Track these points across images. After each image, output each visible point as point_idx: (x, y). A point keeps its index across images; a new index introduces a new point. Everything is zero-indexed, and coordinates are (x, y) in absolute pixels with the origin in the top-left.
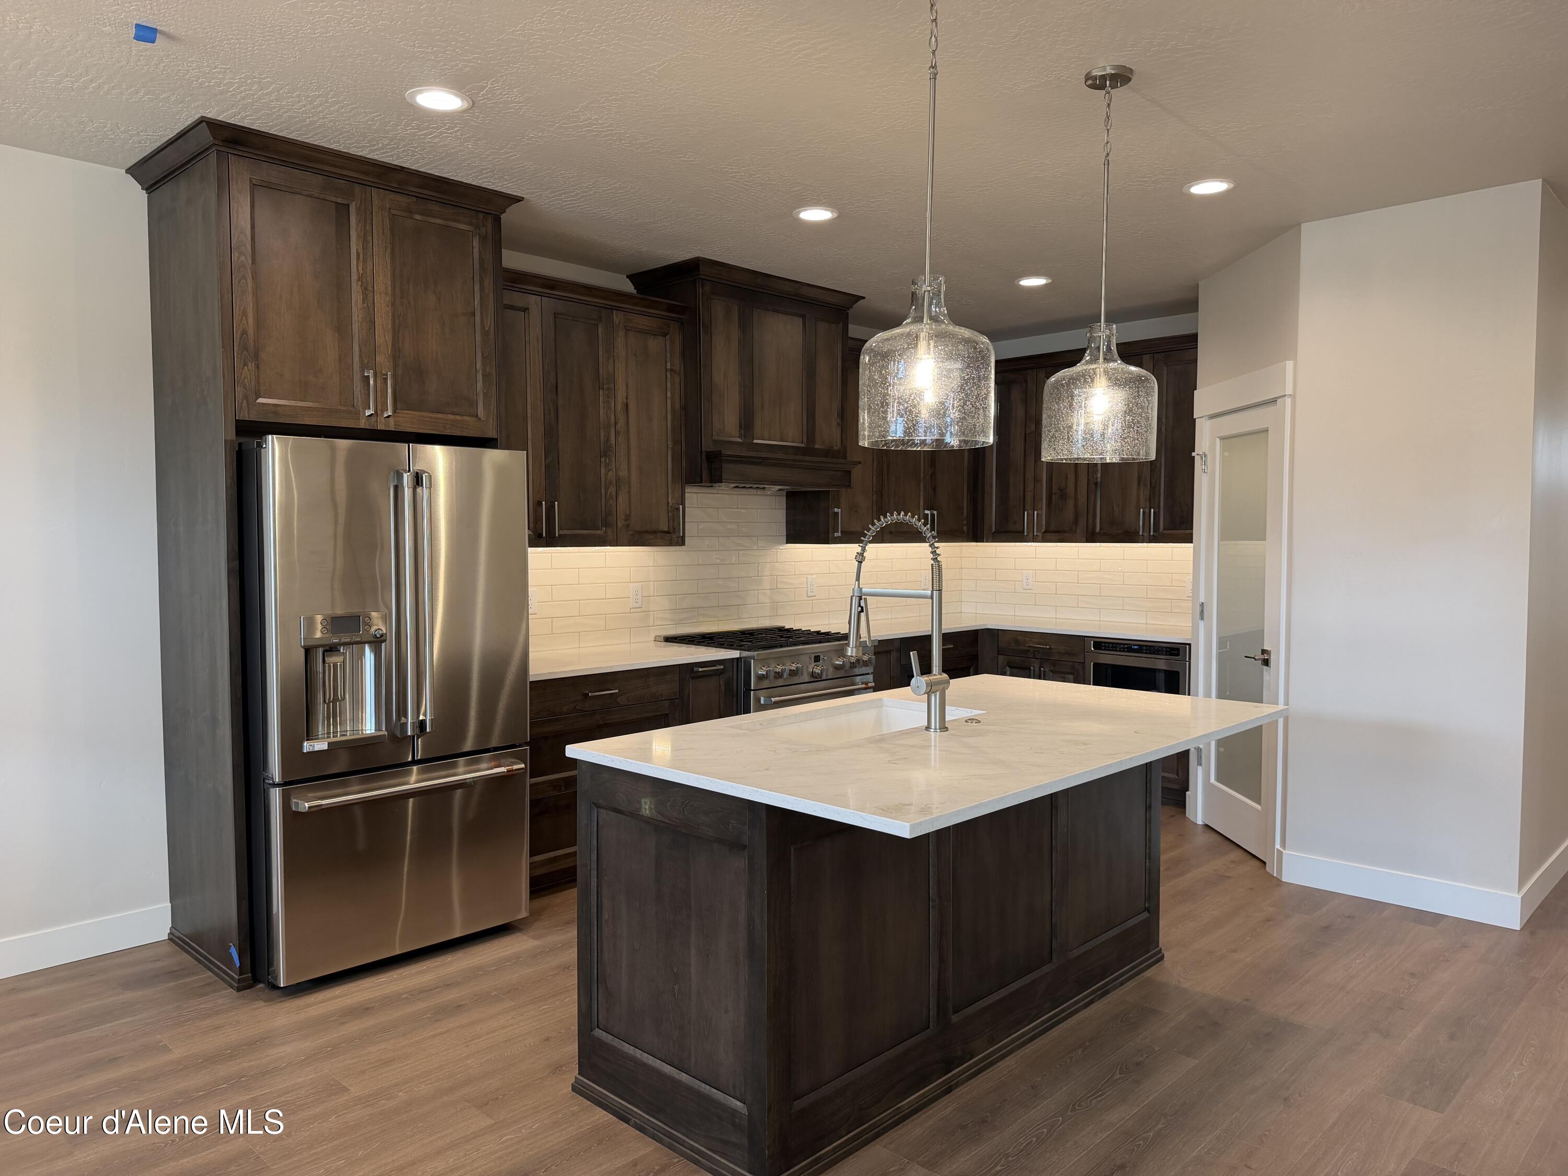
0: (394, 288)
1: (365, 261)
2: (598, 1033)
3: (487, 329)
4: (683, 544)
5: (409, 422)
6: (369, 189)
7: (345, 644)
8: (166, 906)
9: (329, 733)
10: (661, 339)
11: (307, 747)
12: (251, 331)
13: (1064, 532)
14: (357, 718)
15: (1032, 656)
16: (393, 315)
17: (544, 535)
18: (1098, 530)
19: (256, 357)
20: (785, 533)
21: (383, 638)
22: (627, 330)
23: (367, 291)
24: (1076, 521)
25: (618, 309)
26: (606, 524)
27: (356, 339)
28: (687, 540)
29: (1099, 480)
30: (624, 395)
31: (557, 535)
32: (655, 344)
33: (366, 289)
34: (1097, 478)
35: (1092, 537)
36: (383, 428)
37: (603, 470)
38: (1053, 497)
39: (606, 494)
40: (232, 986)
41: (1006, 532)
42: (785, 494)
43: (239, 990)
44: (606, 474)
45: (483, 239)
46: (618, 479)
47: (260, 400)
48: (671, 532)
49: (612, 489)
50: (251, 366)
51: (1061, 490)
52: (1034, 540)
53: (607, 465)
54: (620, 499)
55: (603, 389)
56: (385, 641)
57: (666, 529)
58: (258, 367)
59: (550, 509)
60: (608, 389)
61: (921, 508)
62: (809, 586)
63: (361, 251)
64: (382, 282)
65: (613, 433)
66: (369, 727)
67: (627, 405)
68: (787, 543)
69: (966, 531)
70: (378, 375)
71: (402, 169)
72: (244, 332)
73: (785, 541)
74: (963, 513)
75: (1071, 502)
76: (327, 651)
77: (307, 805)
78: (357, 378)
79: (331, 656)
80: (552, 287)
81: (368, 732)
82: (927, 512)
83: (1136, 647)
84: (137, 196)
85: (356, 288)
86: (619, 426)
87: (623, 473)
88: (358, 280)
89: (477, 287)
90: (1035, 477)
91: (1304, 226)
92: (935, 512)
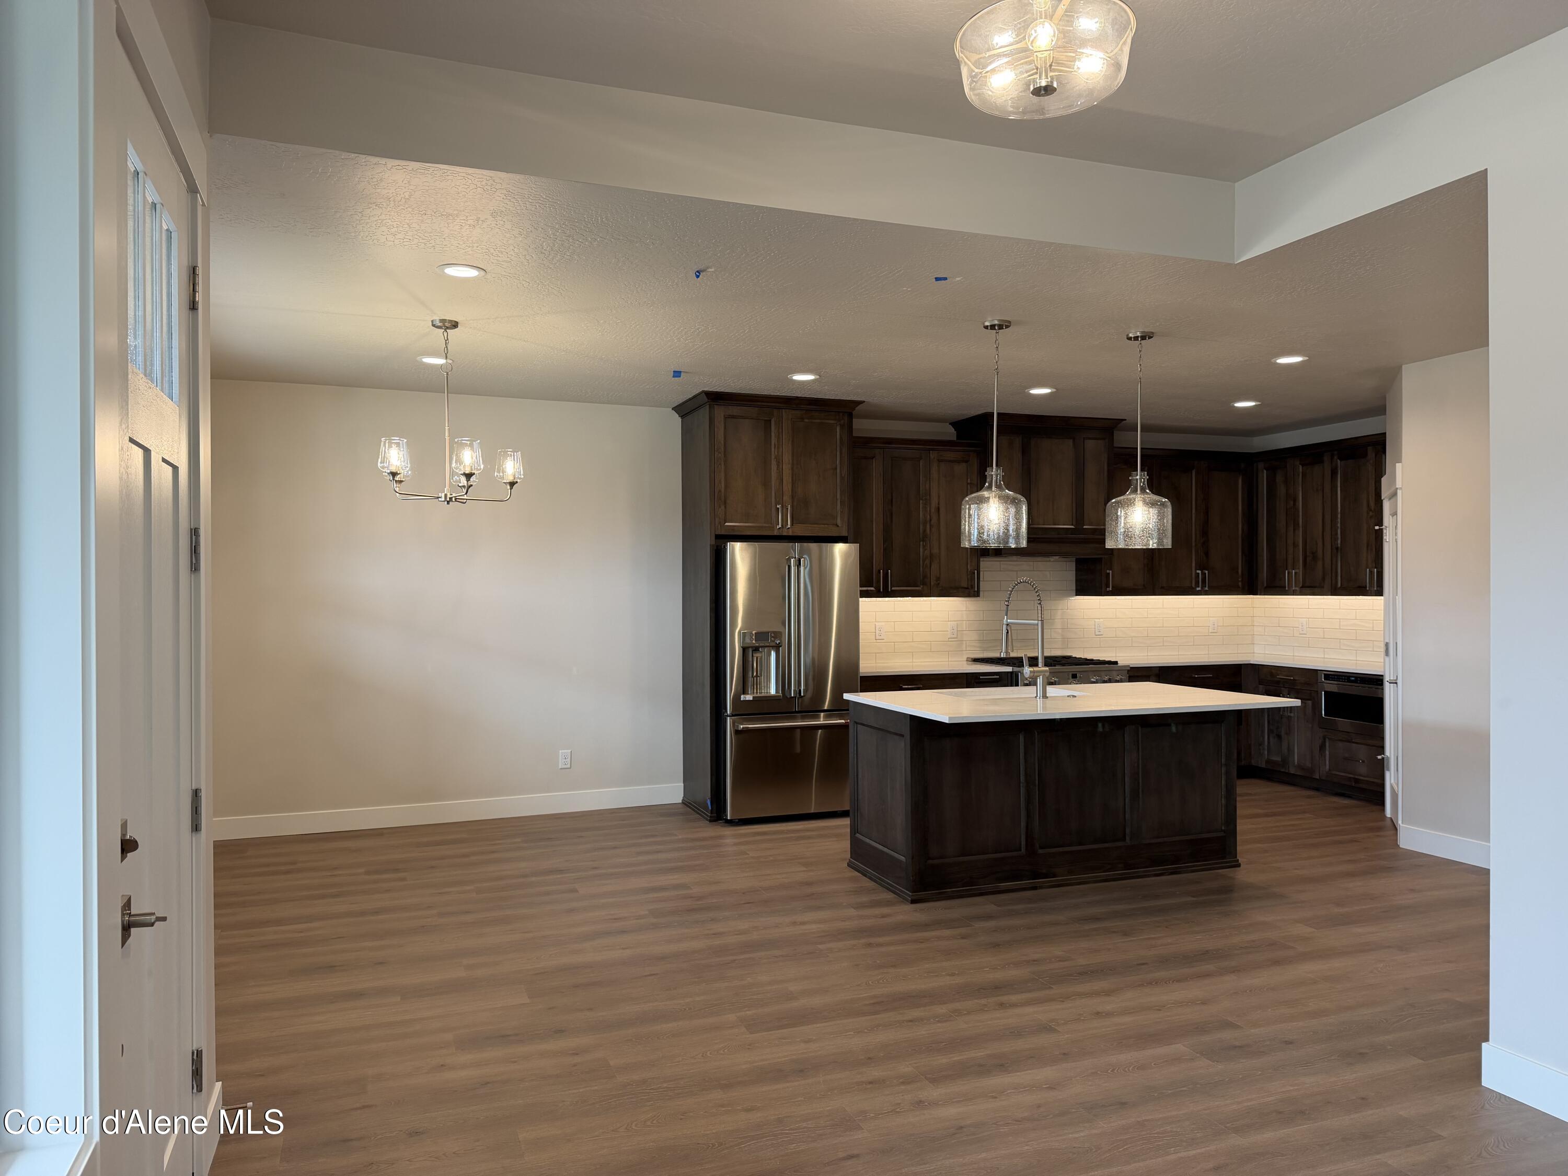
0: (793, 460)
1: (778, 448)
2: (858, 835)
3: (843, 475)
4: (978, 595)
5: (800, 531)
6: (781, 410)
7: (762, 647)
8: (681, 785)
9: (754, 693)
10: (964, 465)
11: (742, 697)
12: (723, 491)
13: (1315, 587)
14: (768, 687)
15: (1282, 686)
16: (793, 474)
17: (881, 590)
18: (1339, 585)
19: (725, 503)
20: (1075, 589)
21: (780, 645)
22: (939, 461)
23: (779, 463)
24: (1324, 579)
25: (933, 450)
26: (924, 584)
27: (773, 489)
28: (981, 593)
29: (1339, 545)
30: (937, 502)
31: (890, 590)
32: (960, 469)
33: (779, 462)
34: (1337, 544)
35: (1335, 592)
36: (786, 534)
37: (921, 550)
38: (1308, 559)
39: (923, 564)
40: (707, 820)
41: (1276, 587)
42: (1075, 560)
43: (710, 821)
44: (924, 552)
45: (842, 426)
46: (931, 556)
47: (727, 524)
48: (970, 587)
49: (928, 562)
50: (723, 507)
51: (1313, 553)
52: (1294, 593)
53: (924, 546)
54: (933, 567)
55: (922, 500)
56: (781, 646)
57: (966, 586)
58: (725, 507)
59: (886, 575)
60: (926, 499)
61: (1193, 569)
62: (1096, 627)
63: (776, 443)
64: (787, 458)
65: (928, 526)
66: (773, 691)
67: (939, 509)
68: (1076, 595)
69: (1241, 586)
70: (784, 507)
71: (797, 398)
72: (720, 491)
73: (1075, 594)
74: (1238, 572)
75: (1320, 564)
76: (754, 650)
77: (741, 726)
78: (773, 509)
79: (756, 653)
80: (890, 443)
81: (772, 693)
82: (1198, 571)
83: (1353, 679)
84: (677, 420)
85: (774, 463)
86: (933, 521)
87: (935, 551)
88: (775, 458)
89: (838, 453)
90: (1294, 543)
91: (1403, 366)
92: (1207, 572)
